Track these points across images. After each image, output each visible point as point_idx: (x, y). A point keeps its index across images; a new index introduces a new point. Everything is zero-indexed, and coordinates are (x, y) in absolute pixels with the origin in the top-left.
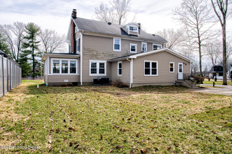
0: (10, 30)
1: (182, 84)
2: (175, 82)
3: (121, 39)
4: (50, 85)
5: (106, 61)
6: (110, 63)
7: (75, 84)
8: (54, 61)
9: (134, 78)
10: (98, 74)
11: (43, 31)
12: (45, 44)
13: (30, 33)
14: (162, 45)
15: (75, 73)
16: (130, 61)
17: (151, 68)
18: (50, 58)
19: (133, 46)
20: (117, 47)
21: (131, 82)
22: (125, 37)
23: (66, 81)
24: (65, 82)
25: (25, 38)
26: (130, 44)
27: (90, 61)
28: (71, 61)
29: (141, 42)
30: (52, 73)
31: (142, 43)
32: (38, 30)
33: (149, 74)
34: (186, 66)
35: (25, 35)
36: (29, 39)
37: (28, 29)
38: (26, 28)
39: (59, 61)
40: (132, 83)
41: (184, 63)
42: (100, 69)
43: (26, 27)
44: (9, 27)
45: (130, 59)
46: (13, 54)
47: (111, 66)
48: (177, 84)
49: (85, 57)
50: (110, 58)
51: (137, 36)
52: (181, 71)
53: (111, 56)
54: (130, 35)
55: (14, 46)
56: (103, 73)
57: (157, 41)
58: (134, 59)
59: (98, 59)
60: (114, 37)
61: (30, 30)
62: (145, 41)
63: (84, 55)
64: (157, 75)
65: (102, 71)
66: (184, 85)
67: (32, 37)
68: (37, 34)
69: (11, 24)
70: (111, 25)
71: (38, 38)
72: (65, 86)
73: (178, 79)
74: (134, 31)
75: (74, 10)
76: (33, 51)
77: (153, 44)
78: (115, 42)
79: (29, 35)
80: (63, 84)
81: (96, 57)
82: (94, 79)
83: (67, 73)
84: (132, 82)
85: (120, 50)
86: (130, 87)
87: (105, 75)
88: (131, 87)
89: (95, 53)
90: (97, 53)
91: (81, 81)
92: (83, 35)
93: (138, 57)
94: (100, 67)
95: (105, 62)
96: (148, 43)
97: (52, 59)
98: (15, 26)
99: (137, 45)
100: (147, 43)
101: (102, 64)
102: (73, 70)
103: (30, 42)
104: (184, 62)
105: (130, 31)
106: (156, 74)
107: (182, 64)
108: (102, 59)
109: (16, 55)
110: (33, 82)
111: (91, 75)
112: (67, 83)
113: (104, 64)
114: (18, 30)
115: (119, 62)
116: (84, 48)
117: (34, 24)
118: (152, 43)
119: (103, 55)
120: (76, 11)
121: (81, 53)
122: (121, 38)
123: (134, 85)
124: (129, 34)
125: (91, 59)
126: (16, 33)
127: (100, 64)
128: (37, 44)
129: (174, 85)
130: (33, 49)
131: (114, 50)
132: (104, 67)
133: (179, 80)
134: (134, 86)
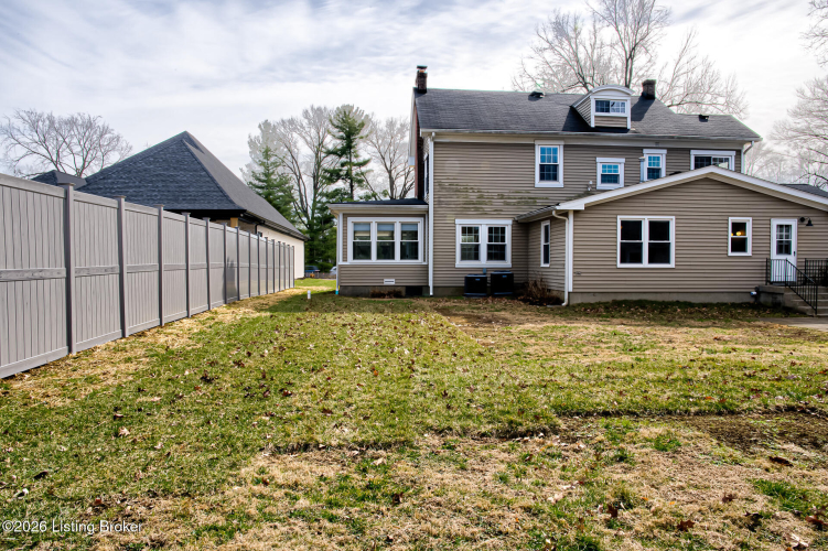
0: (295, 135)
1: (780, 298)
2: (757, 289)
3: (565, 146)
4: (346, 291)
5: (510, 222)
6: (525, 227)
7: (416, 291)
8: (355, 224)
9: (576, 274)
10: (483, 262)
11: (382, 126)
12: (388, 164)
13: (342, 138)
14: (734, 153)
15: (417, 258)
16: (564, 221)
17: (645, 239)
18: (346, 216)
19: (610, 167)
20: (549, 172)
21: (566, 286)
22: (579, 138)
23: (390, 282)
24: (385, 284)
25: (329, 153)
26: (598, 159)
27: (458, 221)
28: (403, 224)
29: (642, 148)
30: (351, 260)
31: (645, 151)
32: (362, 125)
33: (639, 260)
34: (809, 229)
35: (331, 147)
36: (340, 156)
37: (337, 127)
38: (333, 125)
39: (369, 224)
40: (571, 290)
41: (802, 220)
42: (489, 247)
43: (331, 121)
44: (291, 124)
45: (565, 213)
46: (302, 201)
47: (528, 237)
48: (763, 299)
49: (441, 211)
50: (524, 211)
51: (625, 130)
52: (784, 248)
53: (527, 203)
54: (598, 129)
55: (304, 177)
56: (502, 257)
57: (708, 141)
58: (576, 212)
59: (484, 215)
60: (537, 143)
61: (342, 129)
62: (657, 143)
63: (438, 203)
64: (672, 265)
65: (496, 252)
66: (788, 304)
67: (347, 149)
68: (362, 138)
69: (294, 117)
70: (540, 101)
71: (364, 150)
72: (381, 295)
73: (767, 281)
74: (611, 114)
75: (419, 67)
76: (352, 190)
77: (693, 153)
78: (543, 159)
79: (339, 144)
80: (377, 290)
81: (477, 208)
82: (466, 278)
83: (393, 258)
84: (569, 287)
85: (560, 183)
86: (564, 304)
87: (507, 263)
88: (568, 305)
89: (473, 196)
90: (481, 197)
91: (431, 284)
92: (435, 143)
93: (589, 208)
94: (490, 239)
95: (507, 224)
96: (669, 150)
97: (351, 220)
98: (306, 121)
99: (623, 160)
100: (665, 151)
101: (497, 229)
102: (410, 251)
103: (343, 165)
104: (802, 215)
105: (596, 117)
106: (667, 261)
107: (793, 223)
108: (498, 213)
109: (310, 203)
110: (326, 284)
111: (460, 263)
112: (388, 289)
113: (503, 229)
114: (313, 131)
115: (543, 225)
116: (438, 184)
117: (353, 107)
118: (689, 150)
119: (498, 203)
120: (426, 71)
121: (430, 197)
122: (562, 143)
123: (579, 296)
124: (593, 125)
125: (463, 214)
126: (309, 139)
127: (490, 230)
128: (363, 169)
129: (752, 300)
130: (352, 186)
131: (539, 183)
132: (503, 239)
133: (771, 283)
134: (577, 300)
